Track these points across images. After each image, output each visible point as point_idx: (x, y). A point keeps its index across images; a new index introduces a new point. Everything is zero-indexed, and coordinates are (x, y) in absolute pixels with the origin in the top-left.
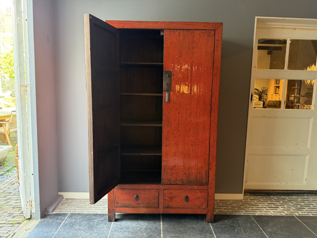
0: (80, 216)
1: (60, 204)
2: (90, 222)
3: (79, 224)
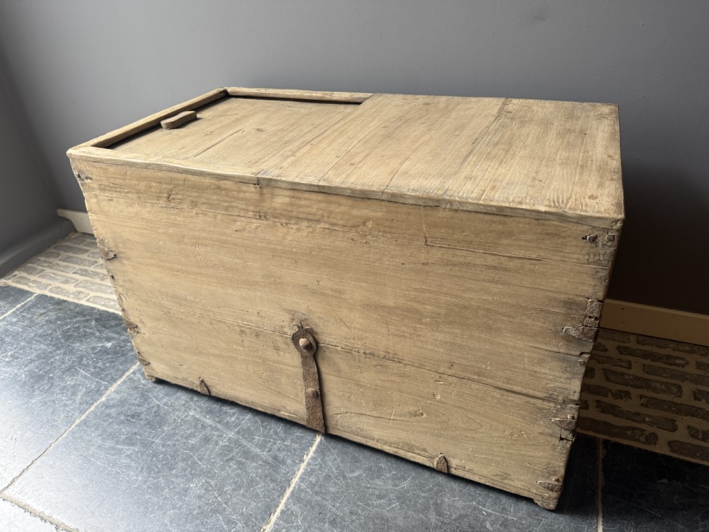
0: (53, 315)
1: (52, 250)
2: (58, 349)
3: (23, 348)
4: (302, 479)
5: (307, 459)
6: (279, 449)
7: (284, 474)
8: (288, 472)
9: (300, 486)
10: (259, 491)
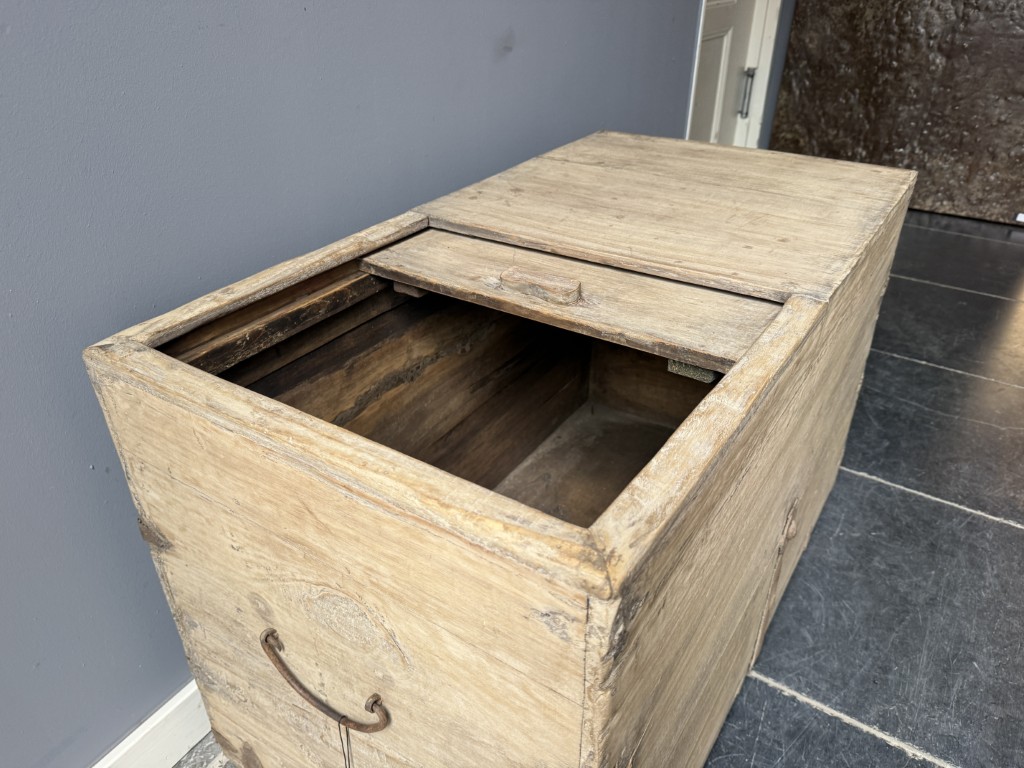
4: (825, 700)
5: (788, 691)
6: (775, 729)
7: (819, 724)
8: (816, 718)
9: (836, 704)
10: (854, 761)
